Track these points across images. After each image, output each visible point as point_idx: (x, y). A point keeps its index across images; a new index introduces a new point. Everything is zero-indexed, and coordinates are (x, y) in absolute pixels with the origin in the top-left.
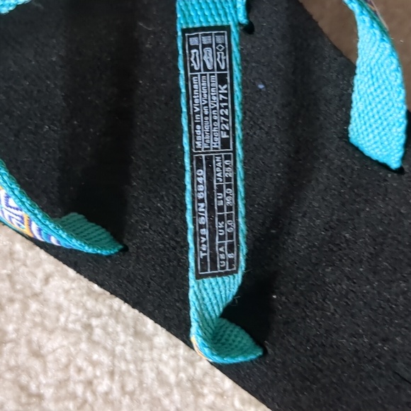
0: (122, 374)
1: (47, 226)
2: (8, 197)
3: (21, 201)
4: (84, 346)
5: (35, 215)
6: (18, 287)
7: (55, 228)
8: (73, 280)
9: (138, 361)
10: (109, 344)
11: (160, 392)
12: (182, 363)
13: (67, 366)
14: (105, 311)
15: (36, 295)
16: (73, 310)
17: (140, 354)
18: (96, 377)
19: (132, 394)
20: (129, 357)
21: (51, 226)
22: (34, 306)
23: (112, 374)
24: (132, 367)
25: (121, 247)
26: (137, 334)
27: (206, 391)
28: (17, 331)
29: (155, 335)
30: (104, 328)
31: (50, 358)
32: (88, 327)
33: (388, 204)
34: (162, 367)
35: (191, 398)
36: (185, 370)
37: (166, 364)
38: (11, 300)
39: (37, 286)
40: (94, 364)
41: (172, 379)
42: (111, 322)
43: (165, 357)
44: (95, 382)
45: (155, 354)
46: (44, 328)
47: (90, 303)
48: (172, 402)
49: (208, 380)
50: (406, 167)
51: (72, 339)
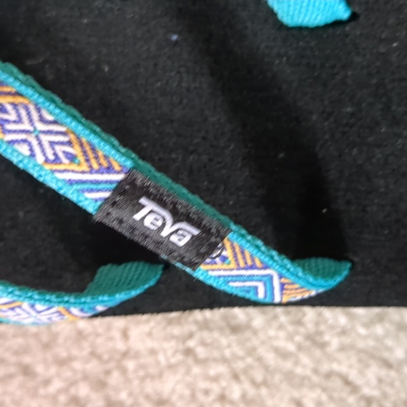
0: (245, 371)
1: (84, 303)
2: (32, 306)
3: (47, 301)
4: (196, 370)
5: (67, 302)
6: (106, 357)
7: (93, 299)
8: (148, 321)
9: (251, 352)
10: (216, 354)
11: (288, 365)
12: (291, 328)
13: (193, 396)
14: (194, 328)
15: (125, 354)
16: (166, 345)
17: (249, 344)
18: (224, 389)
19: (265, 383)
20: (241, 353)
21: (89, 299)
22: (130, 365)
23: (236, 377)
24: (249, 360)
25: (161, 267)
26: (235, 329)
27: (327, 338)
28: (130, 394)
29: (251, 319)
30: (203, 343)
31: (174, 398)
32: (189, 352)
33: (364, 55)
34: (276, 343)
35: (318, 353)
36: (297, 333)
37: (276, 338)
38: (108, 373)
39: (120, 345)
40: (216, 379)
41: (291, 347)
42: (205, 334)
43: (272, 333)
44: (227, 393)
45: (262, 336)
46: (152, 377)
47: (176, 331)
48: (304, 366)
49: (322, 328)
50: (357, 10)
51: (182, 370)
